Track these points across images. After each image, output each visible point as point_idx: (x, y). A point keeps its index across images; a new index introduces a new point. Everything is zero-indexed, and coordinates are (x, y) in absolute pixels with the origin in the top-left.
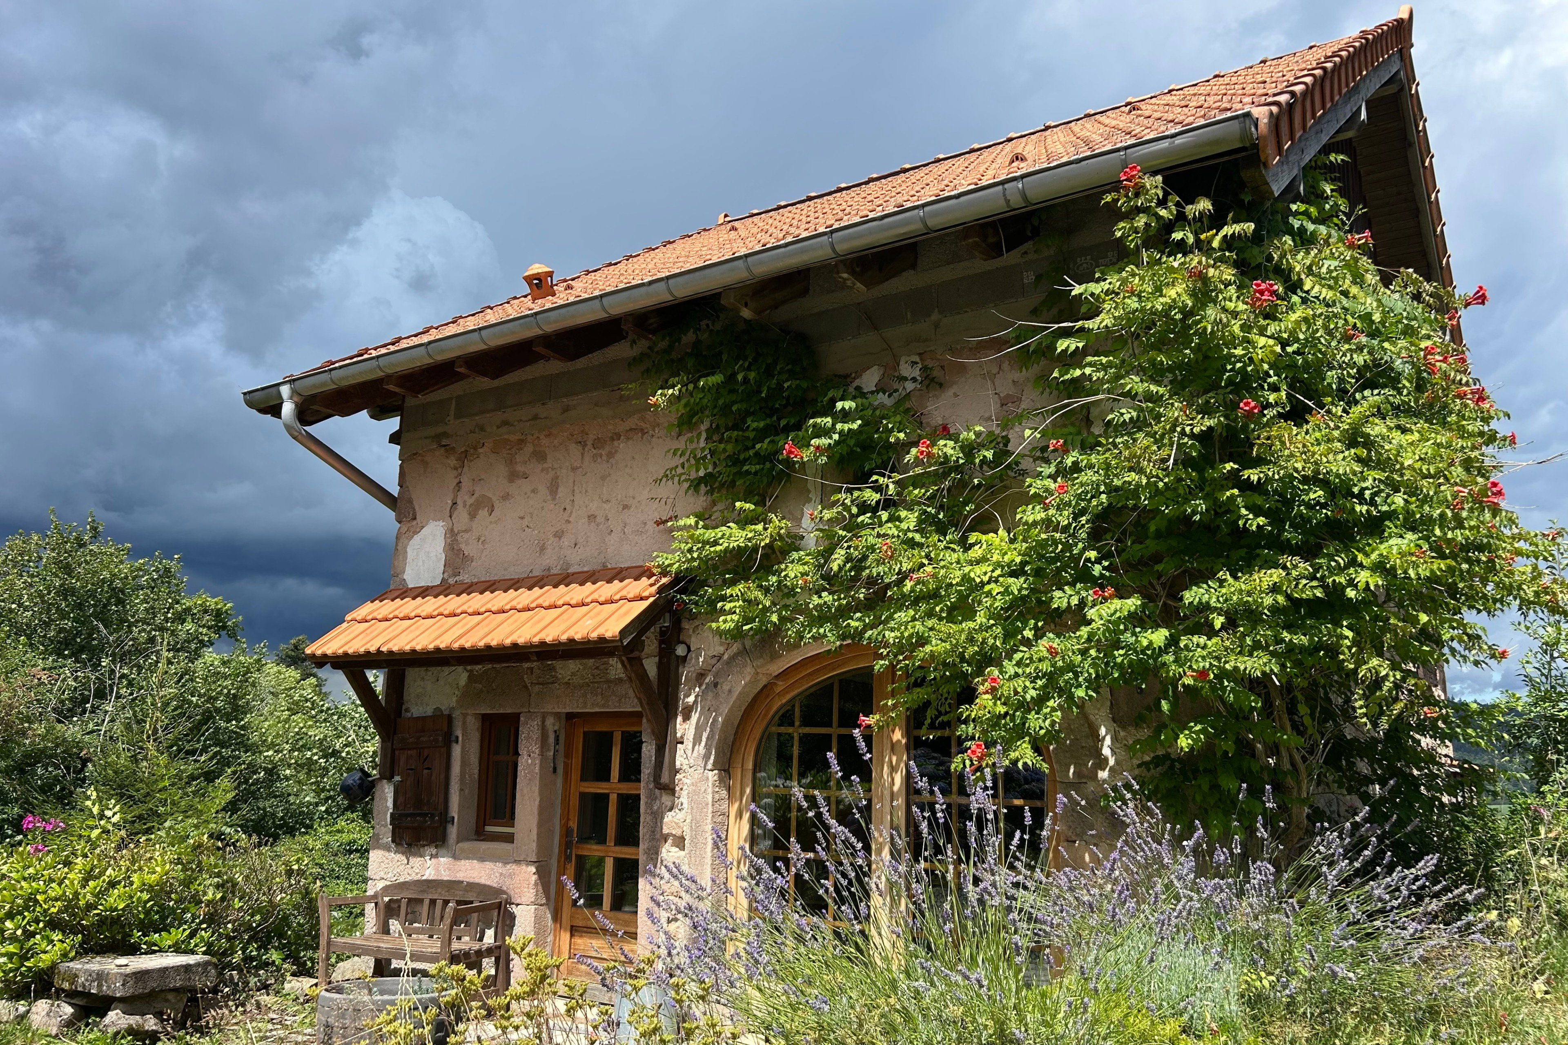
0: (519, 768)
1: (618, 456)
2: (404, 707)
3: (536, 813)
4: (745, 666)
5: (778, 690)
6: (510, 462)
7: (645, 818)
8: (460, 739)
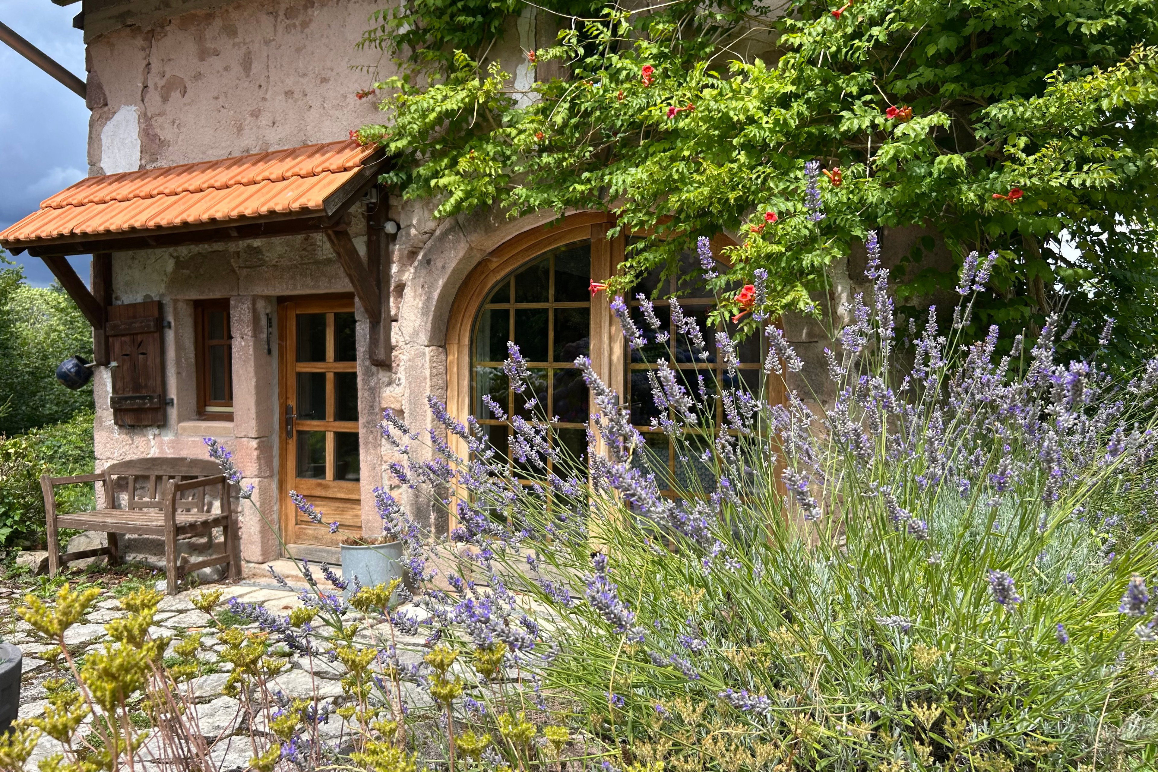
0: (233, 350)
1: (313, 26)
2: (114, 296)
3: (253, 392)
4: (458, 241)
5: (493, 266)
6: (200, 39)
7: (362, 394)
8: (173, 324)
